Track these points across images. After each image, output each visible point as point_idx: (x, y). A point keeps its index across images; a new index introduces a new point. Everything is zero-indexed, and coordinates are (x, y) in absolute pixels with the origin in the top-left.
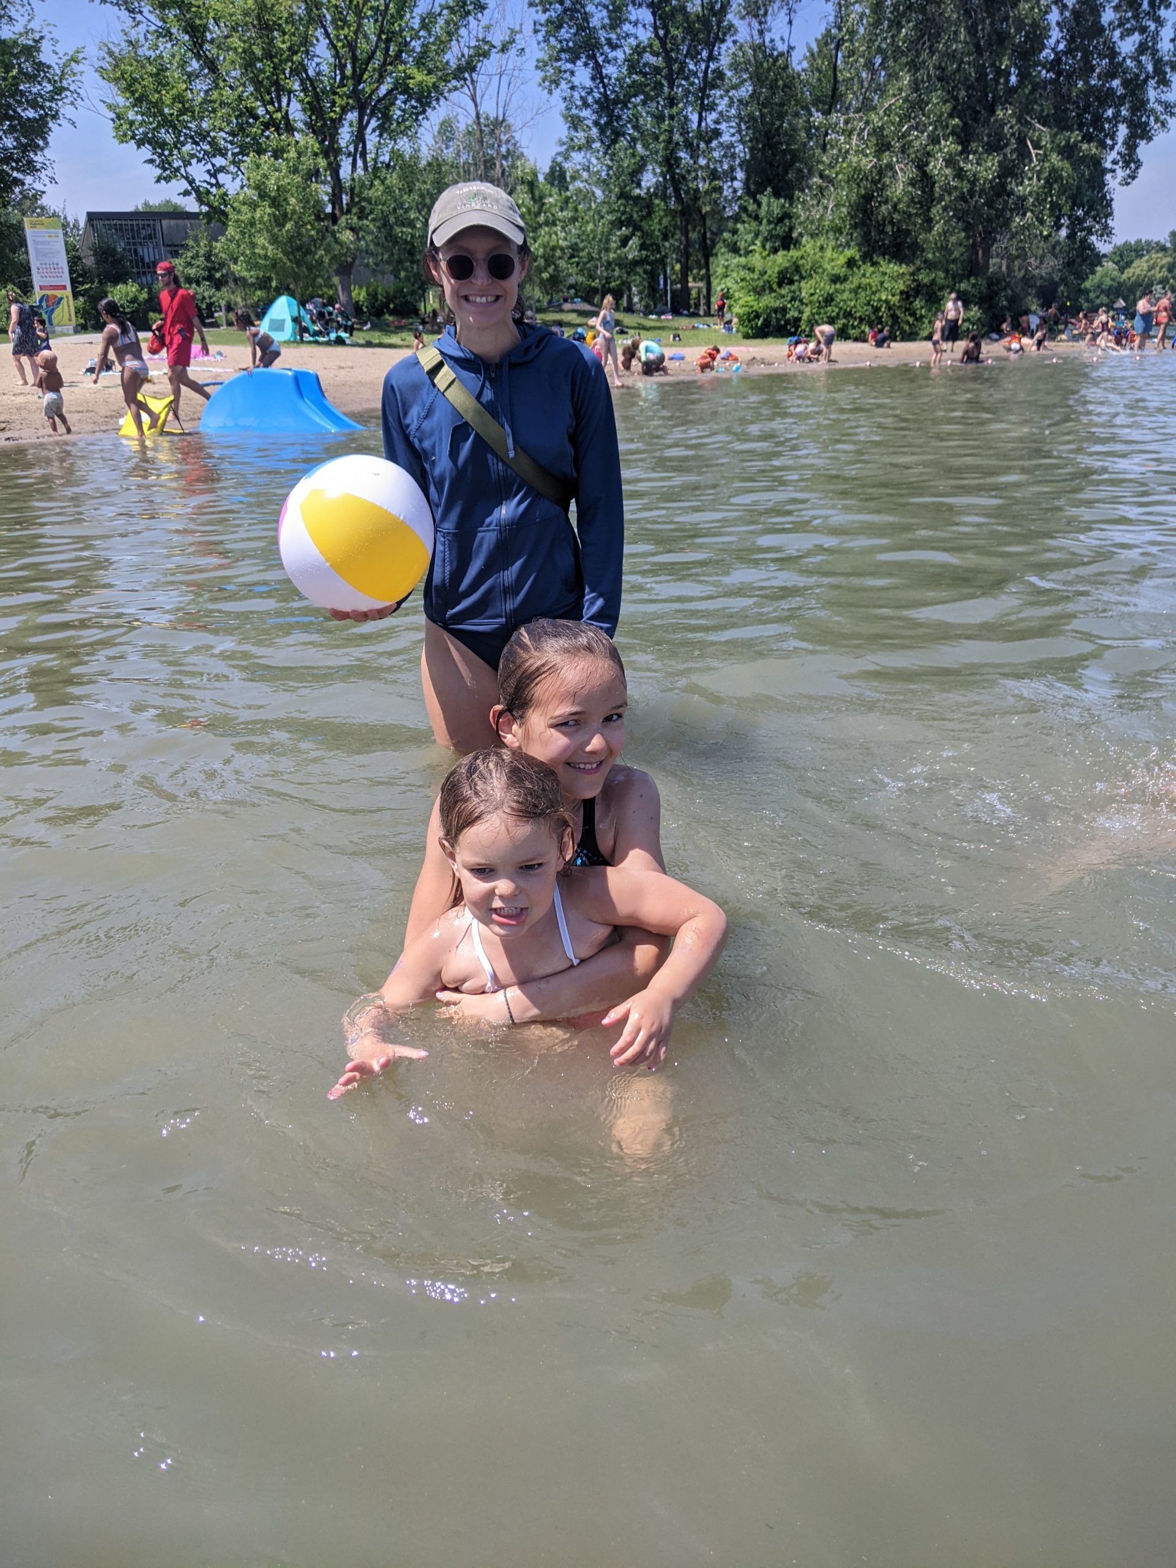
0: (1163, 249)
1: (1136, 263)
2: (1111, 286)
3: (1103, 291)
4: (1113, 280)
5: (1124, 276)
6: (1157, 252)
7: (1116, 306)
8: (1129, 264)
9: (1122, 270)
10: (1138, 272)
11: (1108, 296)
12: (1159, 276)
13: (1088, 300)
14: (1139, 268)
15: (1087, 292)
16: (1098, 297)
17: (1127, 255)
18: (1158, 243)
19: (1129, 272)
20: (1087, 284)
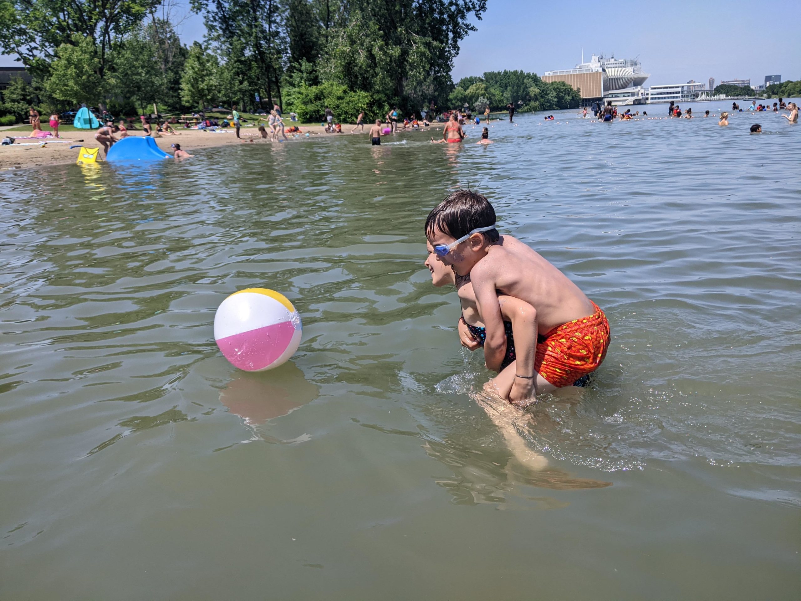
0: (482, 80)
1: (470, 87)
2: (461, 98)
3: (458, 100)
4: (462, 94)
5: (467, 93)
6: (479, 82)
7: (465, 106)
8: (468, 88)
9: (465, 90)
10: (472, 91)
11: (461, 102)
12: (481, 92)
13: (452, 104)
14: (471, 90)
15: (451, 100)
16: (456, 102)
17: (467, 83)
18: (479, 78)
19: (468, 91)
20: (451, 96)
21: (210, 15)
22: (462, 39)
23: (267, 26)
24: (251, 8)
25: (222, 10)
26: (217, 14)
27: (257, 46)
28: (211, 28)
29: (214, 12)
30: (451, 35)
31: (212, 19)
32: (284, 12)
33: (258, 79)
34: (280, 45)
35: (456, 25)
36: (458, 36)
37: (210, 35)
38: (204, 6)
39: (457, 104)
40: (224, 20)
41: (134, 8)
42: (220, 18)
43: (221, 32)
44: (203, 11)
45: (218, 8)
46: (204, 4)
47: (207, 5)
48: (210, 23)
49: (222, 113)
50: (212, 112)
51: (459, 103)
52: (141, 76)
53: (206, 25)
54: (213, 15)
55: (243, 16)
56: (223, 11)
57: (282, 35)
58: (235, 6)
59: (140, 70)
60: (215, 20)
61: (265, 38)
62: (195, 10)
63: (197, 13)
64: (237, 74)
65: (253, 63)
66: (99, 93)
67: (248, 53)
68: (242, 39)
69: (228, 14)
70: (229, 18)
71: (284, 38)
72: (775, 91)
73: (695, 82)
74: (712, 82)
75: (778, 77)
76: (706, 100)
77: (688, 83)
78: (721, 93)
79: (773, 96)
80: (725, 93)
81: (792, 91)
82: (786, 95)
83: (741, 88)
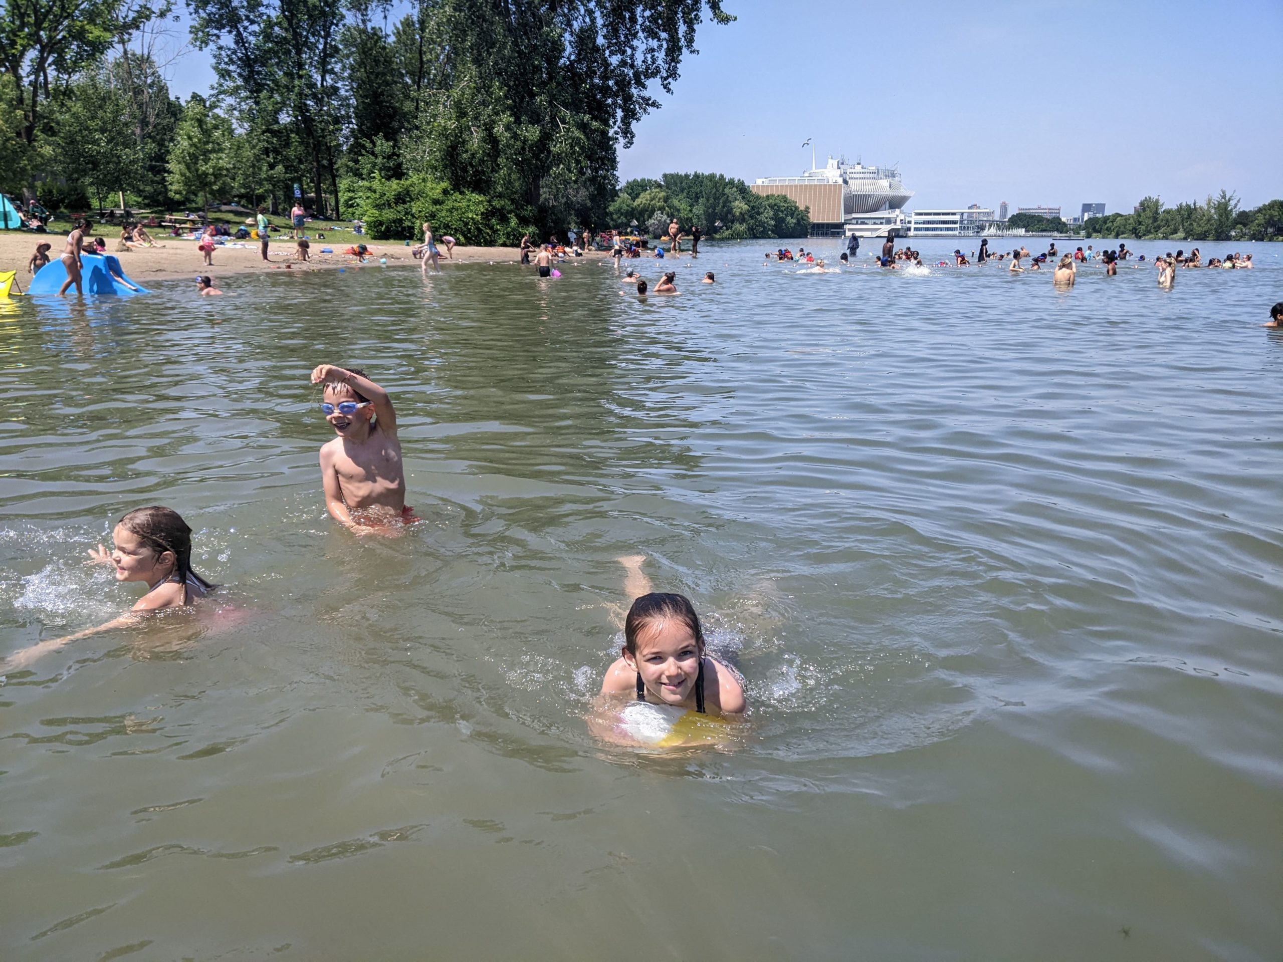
0: (660, 186)
1: (642, 195)
2: (627, 210)
3: (622, 214)
4: (628, 206)
5: (635, 204)
6: (656, 188)
7: (632, 224)
8: (637, 196)
9: (633, 199)
10: (644, 201)
11: (626, 217)
12: (658, 204)
13: (612, 220)
14: (643, 199)
15: (612, 214)
16: (619, 218)
17: (636, 188)
18: (656, 182)
19: (638, 202)
20: (611, 209)
21: (223, 53)
22: (638, 120)
23: (319, 78)
24: (293, 47)
25: (243, 45)
26: (235, 53)
27: (301, 108)
28: (224, 74)
29: (229, 49)
30: (619, 113)
31: (226, 60)
32: (348, 57)
33: (301, 162)
34: (339, 109)
35: (628, 98)
36: (630, 115)
37: (221, 85)
38: (214, 38)
39: (620, 221)
40: (247, 63)
41: (91, 33)
42: (240, 59)
43: (240, 82)
44: (212, 46)
45: (237, 43)
46: (212, 35)
47: (218, 37)
48: (223, 66)
49: (237, 213)
50: (220, 211)
51: (624, 220)
52: (99, 145)
53: (216, 68)
54: (229, 53)
55: (279, 58)
56: (246, 49)
57: (343, 92)
58: (265, 42)
59: (97, 136)
60: (232, 61)
61: (314, 96)
62: (198, 43)
63: (201, 49)
64: (266, 151)
65: (293, 135)
66: (24, 170)
67: (285, 118)
68: (276, 96)
69: (252, 53)
70: (255, 61)
71: (347, 98)
72: (1097, 227)
73: (979, 208)
74: (1004, 208)
75: (1101, 207)
76: (995, 236)
77: (970, 208)
78: (1018, 227)
79: (1094, 235)
80: (1024, 227)
81: (1122, 229)
82: (1113, 234)
83: (1048, 220)
